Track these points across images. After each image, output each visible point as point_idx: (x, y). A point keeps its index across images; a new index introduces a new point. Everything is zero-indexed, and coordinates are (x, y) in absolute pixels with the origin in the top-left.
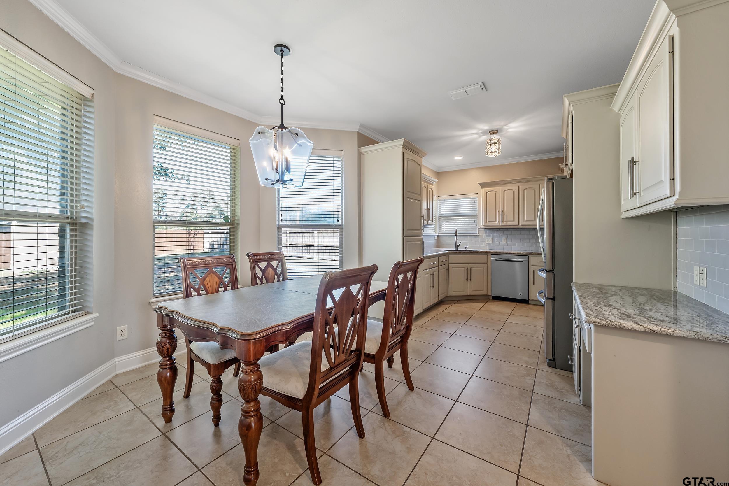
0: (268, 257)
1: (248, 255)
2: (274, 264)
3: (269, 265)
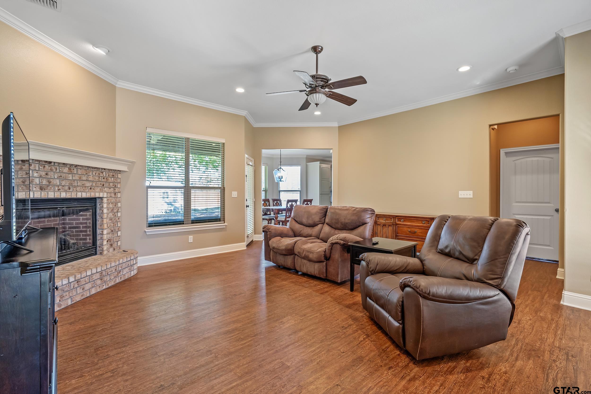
0: (277, 200)
1: (272, 199)
2: (278, 202)
3: (277, 202)
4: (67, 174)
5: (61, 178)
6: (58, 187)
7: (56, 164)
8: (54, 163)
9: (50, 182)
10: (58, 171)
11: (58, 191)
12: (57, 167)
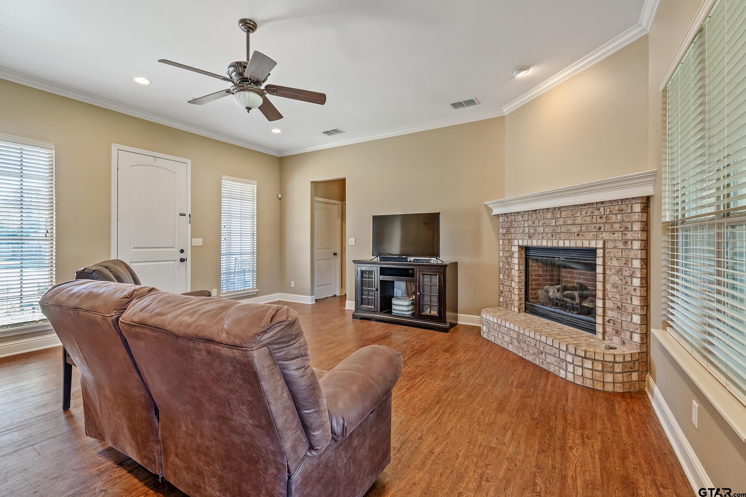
4: (550, 220)
5: (545, 225)
9: (536, 231)
10: (542, 218)
11: (541, 238)
12: (542, 214)
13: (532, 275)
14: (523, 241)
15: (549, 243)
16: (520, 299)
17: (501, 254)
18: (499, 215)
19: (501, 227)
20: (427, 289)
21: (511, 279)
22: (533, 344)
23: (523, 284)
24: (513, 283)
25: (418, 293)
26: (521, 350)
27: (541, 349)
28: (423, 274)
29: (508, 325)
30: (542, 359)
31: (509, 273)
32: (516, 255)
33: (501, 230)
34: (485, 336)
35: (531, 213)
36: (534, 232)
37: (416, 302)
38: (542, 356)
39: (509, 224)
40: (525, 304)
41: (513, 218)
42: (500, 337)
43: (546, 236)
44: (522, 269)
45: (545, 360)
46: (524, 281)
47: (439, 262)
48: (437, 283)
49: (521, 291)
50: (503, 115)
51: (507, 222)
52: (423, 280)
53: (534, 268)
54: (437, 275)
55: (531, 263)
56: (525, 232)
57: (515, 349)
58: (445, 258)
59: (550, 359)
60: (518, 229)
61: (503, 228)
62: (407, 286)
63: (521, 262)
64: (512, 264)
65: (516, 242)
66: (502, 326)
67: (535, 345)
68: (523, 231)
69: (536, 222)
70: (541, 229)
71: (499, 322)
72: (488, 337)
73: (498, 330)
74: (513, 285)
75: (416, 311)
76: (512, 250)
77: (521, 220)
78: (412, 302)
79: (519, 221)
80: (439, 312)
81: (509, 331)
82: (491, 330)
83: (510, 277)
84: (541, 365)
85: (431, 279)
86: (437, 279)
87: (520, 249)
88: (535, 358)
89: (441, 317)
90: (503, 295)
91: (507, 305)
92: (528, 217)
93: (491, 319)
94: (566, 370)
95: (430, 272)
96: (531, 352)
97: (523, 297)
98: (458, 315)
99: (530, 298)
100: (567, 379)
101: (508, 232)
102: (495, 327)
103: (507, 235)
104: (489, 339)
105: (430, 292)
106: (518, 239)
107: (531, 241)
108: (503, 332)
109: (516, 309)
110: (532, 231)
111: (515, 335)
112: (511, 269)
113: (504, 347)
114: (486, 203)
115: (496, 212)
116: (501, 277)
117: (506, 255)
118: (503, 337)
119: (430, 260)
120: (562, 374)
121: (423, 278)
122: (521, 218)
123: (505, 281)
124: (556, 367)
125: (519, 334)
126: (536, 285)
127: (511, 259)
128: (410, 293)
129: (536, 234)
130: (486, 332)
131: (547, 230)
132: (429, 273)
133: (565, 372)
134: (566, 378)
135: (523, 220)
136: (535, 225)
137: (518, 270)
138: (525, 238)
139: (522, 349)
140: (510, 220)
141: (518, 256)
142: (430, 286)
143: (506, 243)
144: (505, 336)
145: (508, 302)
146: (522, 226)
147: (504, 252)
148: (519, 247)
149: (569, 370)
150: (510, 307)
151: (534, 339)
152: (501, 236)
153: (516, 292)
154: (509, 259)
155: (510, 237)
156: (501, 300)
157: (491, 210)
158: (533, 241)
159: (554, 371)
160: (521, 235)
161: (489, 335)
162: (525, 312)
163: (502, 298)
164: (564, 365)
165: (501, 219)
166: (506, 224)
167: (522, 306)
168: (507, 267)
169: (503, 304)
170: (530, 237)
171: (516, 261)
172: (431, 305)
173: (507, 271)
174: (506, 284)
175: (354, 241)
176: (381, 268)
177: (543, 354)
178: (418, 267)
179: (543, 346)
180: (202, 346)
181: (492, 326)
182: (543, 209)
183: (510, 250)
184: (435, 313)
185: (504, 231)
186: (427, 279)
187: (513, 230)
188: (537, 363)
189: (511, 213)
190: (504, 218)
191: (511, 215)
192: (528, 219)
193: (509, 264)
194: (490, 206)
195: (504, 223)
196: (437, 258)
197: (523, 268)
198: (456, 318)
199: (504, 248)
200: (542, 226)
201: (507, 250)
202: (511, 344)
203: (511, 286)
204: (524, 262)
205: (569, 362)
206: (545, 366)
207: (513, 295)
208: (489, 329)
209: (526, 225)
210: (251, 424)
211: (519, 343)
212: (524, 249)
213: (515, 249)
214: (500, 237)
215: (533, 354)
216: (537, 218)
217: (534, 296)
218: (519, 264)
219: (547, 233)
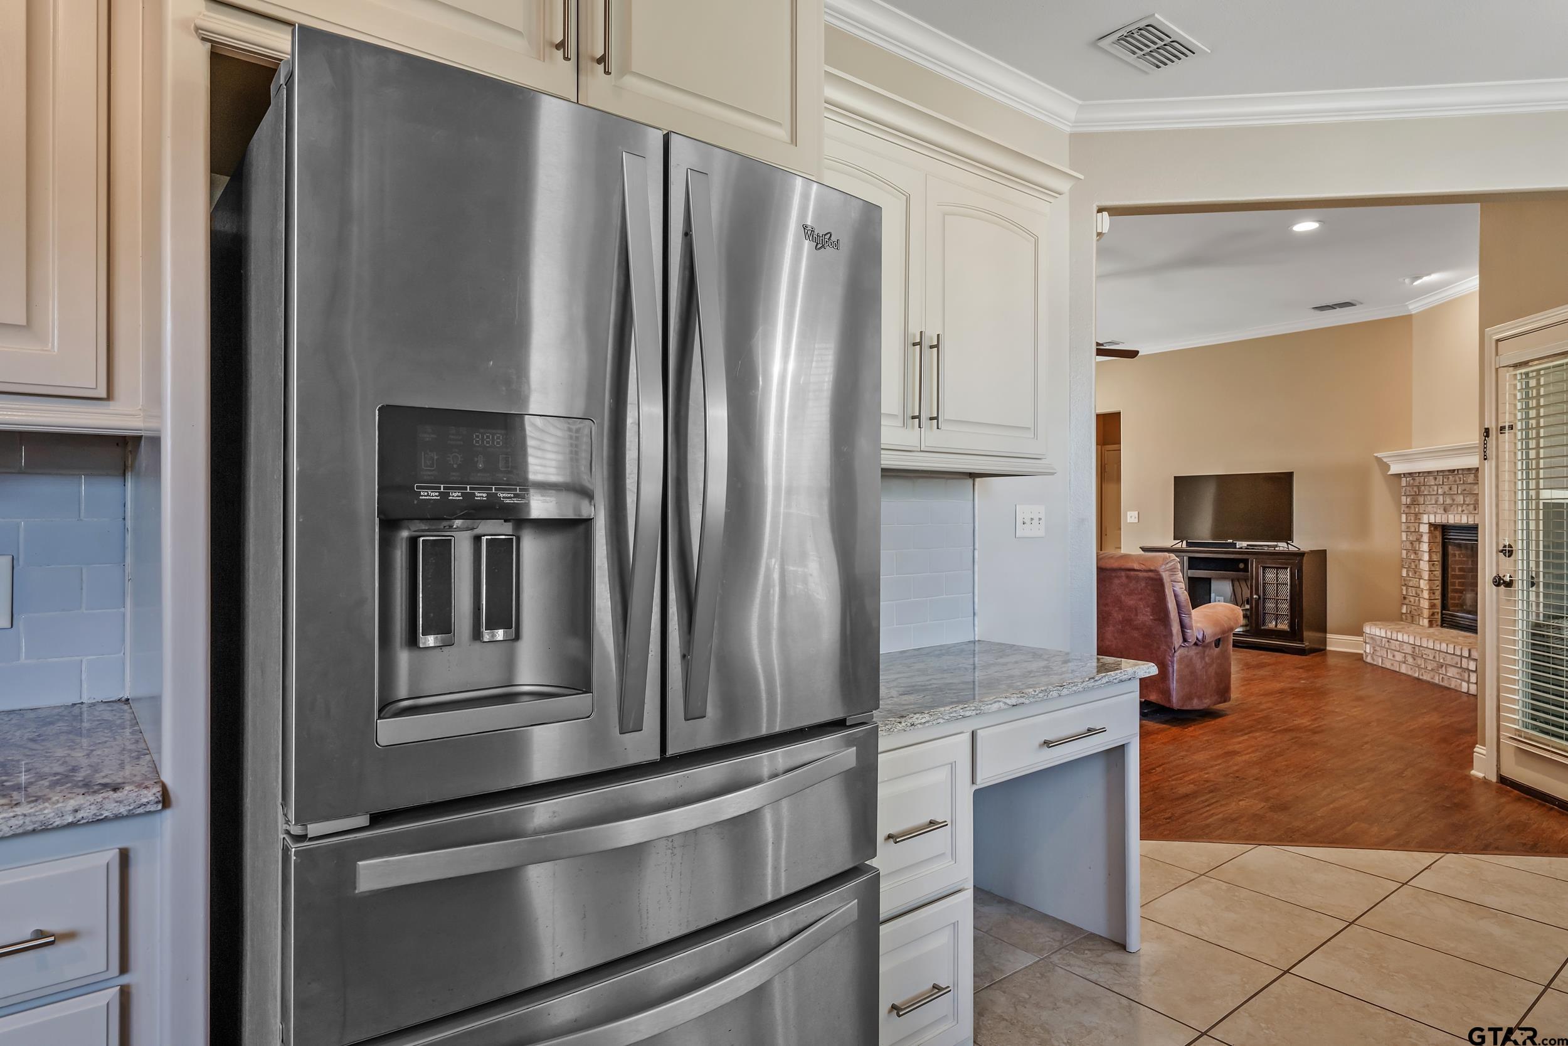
4: (1472, 485)
5: (1465, 492)
6: (1462, 507)
7: (1460, 472)
8: (1458, 470)
9: (1453, 500)
10: (1462, 482)
11: (1460, 512)
12: (1461, 476)
13: (1454, 570)
14: (1435, 516)
15: (1470, 520)
16: (1432, 606)
17: (1404, 538)
18: (1400, 474)
19: (1403, 494)
20: (1271, 590)
21: (1418, 575)
22: (1431, 657)
23: (1438, 583)
24: (1422, 581)
25: (1255, 597)
26: (1417, 669)
27: (1441, 661)
28: (1264, 568)
29: (1400, 638)
30: (1442, 674)
31: (1416, 566)
32: (1426, 538)
33: (1404, 499)
34: (1369, 660)
35: (1448, 474)
36: (1451, 502)
37: (1251, 613)
38: (1442, 671)
39: (1416, 489)
40: (1442, 614)
41: (1422, 480)
42: (1390, 656)
43: (1467, 509)
44: (1435, 560)
45: (1446, 675)
46: (1440, 579)
47: (1291, 548)
48: (1289, 580)
49: (1434, 594)
50: (1409, 314)
51: (1413, 486)
52: (1264, 576)
53: (1457, 558)
54: (1287, 568)
55: (1450, 549)
56: (1439, 503)
57: (1409, 669)
58: (1302, 541)
59: (1452, 672)
60: (1429, 497)
61: (1407, 496)
62: (1234, 590)
63: (1434, 548)
64: (1420, 552)
65: (1425, 518)
66: (1393, 640)
67: (1434, 657)
68: (1436, 501)
69: (1454, 487)
70: (1460, 499)
71: (1389, 634)
72: (1373, 660)
73: (1387, 646)
74: (1422, 586)
75: (1251, 627)
76: (1421, 531)
77: (1433, 484)
78: (1244, 612)
79: (1430, 486)
80: (1292, 625)
81: (1403, 646)
82: (1378, 648)
83: (1418, 573)
84: (1441, 683)
85: (1277, 575)
86: (1288, 574)
87: (1432, 528)
88: (1434, 676)
89: (1295, 633)
90: (1407, 601)
91: (1412, 618)
92: (1443, 480)
93: (1378, 634)
94: (1468, 682)
95: (1275, 564)
96: (1429, 668)
97: (1438, 603)
98: (1327, 637)
99: (1449, 605)
100: (1470, 693)
101: (1414, 503)
102: (1383, 643)
103: (1413, 506)
104: (1375, 663)
105: (1275, 595)
106: (1429, 513)
107: (1446, 516)
108: (1394, 648)
109: (1426, 622)
110: (1448, 501)
111: (1408, 650)
112: (1419, 560)
113: (1394, 669)
114: (1379, 455)
115: (1395, 469)
116: (1404, 574)
117: (1411, 538)
118: (1394, 656)
119: (1277, 546)
120: (1464, 687)
121: (1264, 573)
122: (1433, 481)
123: (1410, 580)
124: (1458, 680)
125: (1414, 646)
126: (1461, 584)
127: (1419, 544)
128: (1240, 602)
129: (1454, 506)
130: (1370, 653)
131: (1468, 500)
132: (1274, 566)
133: (1467, 685)
134: (1468, 691)
135: (1436, 485)
136: (1452, 493)
137: (1429, 561)
138: (1439, 511)
139: (1419, 667)
140: (1417, 483)
141: (1429, 540)
142: (1275, 585)
143: (1411, 520)
144: (1396, 653)
145: (1414, 612)
146: (1435, 493)
147: (1409, 533)
148: (1430, 524)
149: (1471, 681)
150: (1418, 620)
151: (1433, 649)
152: (1403, 508)
153: (1426, 595)
154: (1416, 544)
155: (1417, 510)
156: (1404, 611)
157: (1388, 467)
158: (1449, 516)
159: (1456, 686)
160: (1433, 507)
161: (1375, 657)
162: (1442, 626)
163: (1405, 606)
164: (1466, 675)
165: (1404, 482)
166: (1411, 490)
167: (1436, 617)
168: (1412, 558)
169: (1406, 616)
170: (1445, 510)
171: (1425, 547)
172: (1277, 615)
173: (1413, 564)
174: (1411, 584)
175: (1137, 516)
176: (1190, 558)
177: (1444, 668)
178: (1255, 556)
179: (1444, 656)
180: (1123, 574)
181: (1378, 643)
182: (1463, 469)
183: (1417, 530)
184: (1284, 626)
185: (1408, 500)
186: (1270, 575)
187: (1421, 500)
188: (1436, 681)
189: (1419, 473)
190: (1408, 479)
191: (1419, 476)
192: (1443, 483)
193: (1415, 553)
194: (1385, 460)
195: (1408, 488)
196: (1288, 544)
197: (1437, 557)
198: (1324, 642)
199: (1408, 527)
200: (1461, 494)
201: (1413, 530)
202: (1405, 663)
203: (1419, 587)
204: (1439, 549)
205: (1472, 671)
206: (1445, 684)
207: (1422, 600)
208: (1374, 647)
209: (1440, 491)
210: (1151, 619)
211: (1415, 660)
212: (1440, 529)
213: (1424, 529)
214: (1402, 510)
215: (1432, 670)
216: (1455, 481)
217: (1457, 602)
218: (1430, 551)
219: (1468, 505)
